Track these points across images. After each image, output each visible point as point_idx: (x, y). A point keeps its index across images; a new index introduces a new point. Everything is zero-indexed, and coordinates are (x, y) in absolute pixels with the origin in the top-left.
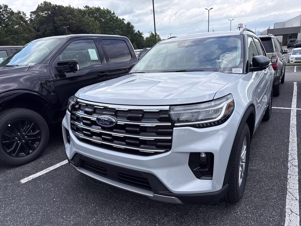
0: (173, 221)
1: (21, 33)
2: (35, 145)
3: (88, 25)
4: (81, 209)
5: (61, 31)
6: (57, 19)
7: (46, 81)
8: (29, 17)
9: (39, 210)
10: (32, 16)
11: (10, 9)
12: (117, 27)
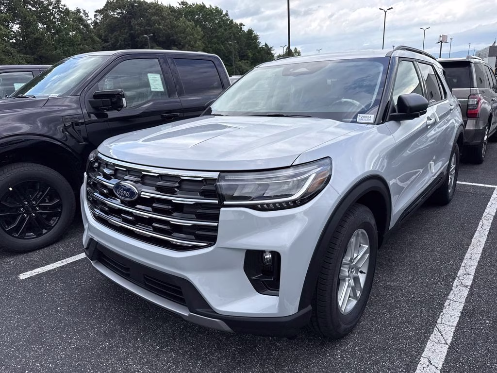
0: (227, 359)
1: (79, 45)
2: (52, 222)
3: (184, 33)
4: (92, 327)
5: (141, 42)
6: (136, 22)
7: (72, 123)
8: (93, 19)
9: (31, 322)
10: (97, 17)
11: (65, 5)
12: (230, 37)
